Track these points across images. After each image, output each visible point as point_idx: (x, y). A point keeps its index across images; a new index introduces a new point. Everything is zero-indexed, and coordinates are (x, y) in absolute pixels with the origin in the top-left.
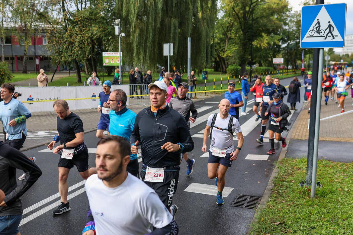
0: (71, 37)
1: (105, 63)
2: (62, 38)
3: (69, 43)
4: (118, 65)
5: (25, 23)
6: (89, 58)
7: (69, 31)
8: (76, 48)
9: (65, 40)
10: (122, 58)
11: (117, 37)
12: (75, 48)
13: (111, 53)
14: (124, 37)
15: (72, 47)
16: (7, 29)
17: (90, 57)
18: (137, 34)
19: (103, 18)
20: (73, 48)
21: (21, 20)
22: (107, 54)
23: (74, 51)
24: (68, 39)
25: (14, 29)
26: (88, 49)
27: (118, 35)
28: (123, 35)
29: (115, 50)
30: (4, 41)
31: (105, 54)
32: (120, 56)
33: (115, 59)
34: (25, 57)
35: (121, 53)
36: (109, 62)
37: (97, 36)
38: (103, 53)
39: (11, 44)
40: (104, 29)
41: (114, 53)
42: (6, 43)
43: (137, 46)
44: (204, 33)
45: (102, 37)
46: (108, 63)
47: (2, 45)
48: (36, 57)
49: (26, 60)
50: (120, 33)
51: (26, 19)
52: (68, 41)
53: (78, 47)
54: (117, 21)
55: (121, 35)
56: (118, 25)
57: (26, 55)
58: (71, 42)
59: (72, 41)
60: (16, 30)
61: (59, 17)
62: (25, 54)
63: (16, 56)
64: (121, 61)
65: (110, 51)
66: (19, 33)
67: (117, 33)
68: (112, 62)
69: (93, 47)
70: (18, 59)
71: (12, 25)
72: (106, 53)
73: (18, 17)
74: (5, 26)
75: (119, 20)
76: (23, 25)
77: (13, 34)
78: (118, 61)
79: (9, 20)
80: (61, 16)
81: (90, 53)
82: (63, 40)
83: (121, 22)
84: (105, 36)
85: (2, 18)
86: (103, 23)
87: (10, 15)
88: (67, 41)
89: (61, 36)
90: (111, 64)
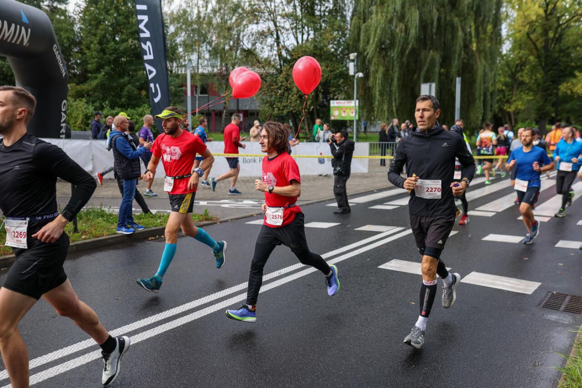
0: (287, 81)
1: (334, 117)
2: (276, 82)
3: (284, 89)
4: (352, 119)
5: (226, 65)
6: (311, 110)
7: (284, 73)
8: (295, 96)
9: (279, 85)
10: (357, 108)
11: (351, 81)
12: (293, 96)
13: (343, 101)
14: (361, 78)
15: (289, 94)
16: (203, 75)
17: (313, 109)
18: (379, 75)
19: (332, 53)
20: (290, 96)
21: (222, 61)
22: (337, 103)
23: (291, 99)
24: (284, 84)
25: (212, 75)
26: (311, 97)
27: (354, 76)
28: (361, 75)
29: (349, 97)
30: (199, 90)
31: (333, 104)
32: (356, 106)
33: (348, 111)
34: (225, 112)
35: (357, 101)
36: (340, 114)
37: (323, 79)
38: (332, 102)
39: (207, 95)
40: (333, 68)
41: (346, 101)
42: (201, 93)
43: (380, 91)
44: (480, 72)
45: (330, 80)
46: (338, 116)
47: (196, 97)
48: (239, 111)
49: (226, 116)
50: (355, 73)
51: (228, 61)
52: (284, 86)
53: (296, 94)
54: (352, 56)
55: (357, 75)
56: (353, 61)
57: (226, 110)
58: (287, 87)
59: (289, 86)
60: (215, 75)
61: (271, 54)
62: (225, 108)
63: (214, 111)
64: (356, 113)
65: (341, 99)
66: (218, 79)
67: (351, 72)
68: (343, 115)
69: (317, 96)
70: (216, 114)
71: (210, 69)
72: (335, 101)
73: (217, 58)
74: (200, 71)
75: (356, 54)
76: (224, 68)
77: (210, 81)
78: (352, 113)
79: (206, 62)
80: (275, 52)
81: (312, 104)
82: (277, 85)
83: (358, 57)
84: (335, 79)
85: (197, 60)
86: (332, 60)
87: (207, 56)
88: (281, 86)
89: (275, 79)
90: (342, 117)
